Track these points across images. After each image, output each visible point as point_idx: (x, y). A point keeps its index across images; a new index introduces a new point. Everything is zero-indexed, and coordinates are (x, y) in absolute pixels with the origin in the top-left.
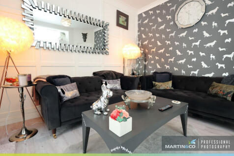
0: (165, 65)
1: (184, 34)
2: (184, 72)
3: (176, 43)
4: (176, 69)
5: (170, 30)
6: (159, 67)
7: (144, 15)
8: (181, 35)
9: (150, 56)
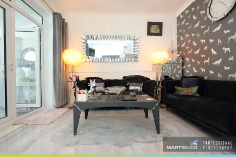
0: (201, 69)
1: (218, 28)
2: (221, 76)
3: (210, 40)
4: (212, 72)
5: (204, 26)
6: (195, 70)
7: (181, 16)
8: (215, 30)
9: (187, 59)
